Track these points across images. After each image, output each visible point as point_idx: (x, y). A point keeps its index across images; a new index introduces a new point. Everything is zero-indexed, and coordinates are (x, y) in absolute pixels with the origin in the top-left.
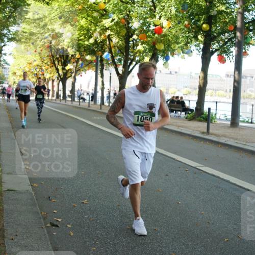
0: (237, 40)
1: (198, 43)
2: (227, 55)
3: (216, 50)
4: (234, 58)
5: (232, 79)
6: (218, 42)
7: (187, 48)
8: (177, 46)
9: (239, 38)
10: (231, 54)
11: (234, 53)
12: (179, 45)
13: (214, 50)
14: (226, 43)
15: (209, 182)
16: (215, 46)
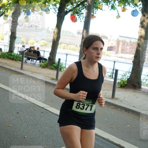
0: (88, 4)
1: (55, 3)
2: (79, 16)
3: (70, 11)
4: (84, 19)
5: (81, 36)
6: (72, 4)
7: (45, 6)
8: (37, 4)
9: (90, 3)
10: (82, 15)
11: (85, 15)
12: (39, 3)
13: (68, 10)
14: (78, 6)
15: (53, 121)
16: (69, 7)
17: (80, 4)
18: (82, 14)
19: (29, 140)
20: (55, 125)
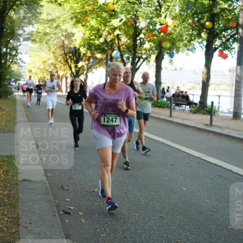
0: (239, 37)
1: (201, 40)
2: (229, 51)
4: (236, 54)
5: (235, 74)
6: (220, 39)
7: (190, 45)
8: (182, 43)
9: (241, 35)
10: (233, 50)
12: (184, 42)
13: (217, 47)
14: (228, 40)
15: (213, 172)
16: (218, 42)
17: (229, 38)
18: (233, 48)
19: (189, 194)
20: (215, 177)
